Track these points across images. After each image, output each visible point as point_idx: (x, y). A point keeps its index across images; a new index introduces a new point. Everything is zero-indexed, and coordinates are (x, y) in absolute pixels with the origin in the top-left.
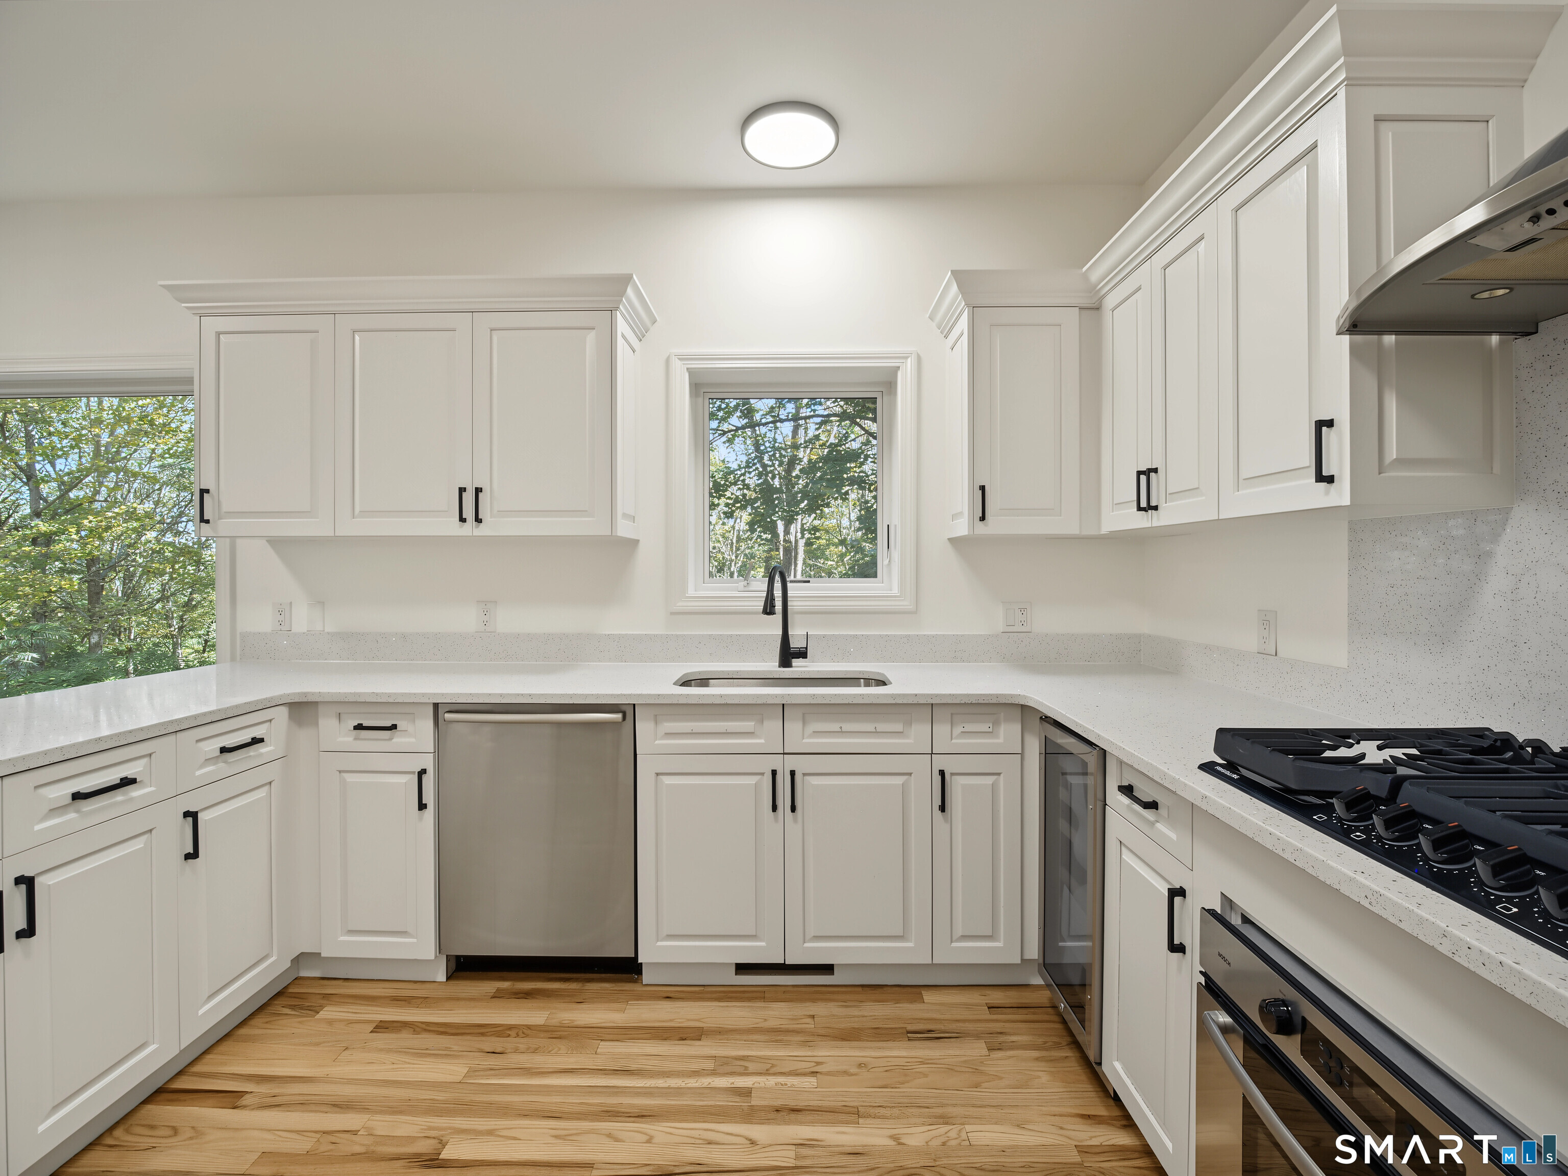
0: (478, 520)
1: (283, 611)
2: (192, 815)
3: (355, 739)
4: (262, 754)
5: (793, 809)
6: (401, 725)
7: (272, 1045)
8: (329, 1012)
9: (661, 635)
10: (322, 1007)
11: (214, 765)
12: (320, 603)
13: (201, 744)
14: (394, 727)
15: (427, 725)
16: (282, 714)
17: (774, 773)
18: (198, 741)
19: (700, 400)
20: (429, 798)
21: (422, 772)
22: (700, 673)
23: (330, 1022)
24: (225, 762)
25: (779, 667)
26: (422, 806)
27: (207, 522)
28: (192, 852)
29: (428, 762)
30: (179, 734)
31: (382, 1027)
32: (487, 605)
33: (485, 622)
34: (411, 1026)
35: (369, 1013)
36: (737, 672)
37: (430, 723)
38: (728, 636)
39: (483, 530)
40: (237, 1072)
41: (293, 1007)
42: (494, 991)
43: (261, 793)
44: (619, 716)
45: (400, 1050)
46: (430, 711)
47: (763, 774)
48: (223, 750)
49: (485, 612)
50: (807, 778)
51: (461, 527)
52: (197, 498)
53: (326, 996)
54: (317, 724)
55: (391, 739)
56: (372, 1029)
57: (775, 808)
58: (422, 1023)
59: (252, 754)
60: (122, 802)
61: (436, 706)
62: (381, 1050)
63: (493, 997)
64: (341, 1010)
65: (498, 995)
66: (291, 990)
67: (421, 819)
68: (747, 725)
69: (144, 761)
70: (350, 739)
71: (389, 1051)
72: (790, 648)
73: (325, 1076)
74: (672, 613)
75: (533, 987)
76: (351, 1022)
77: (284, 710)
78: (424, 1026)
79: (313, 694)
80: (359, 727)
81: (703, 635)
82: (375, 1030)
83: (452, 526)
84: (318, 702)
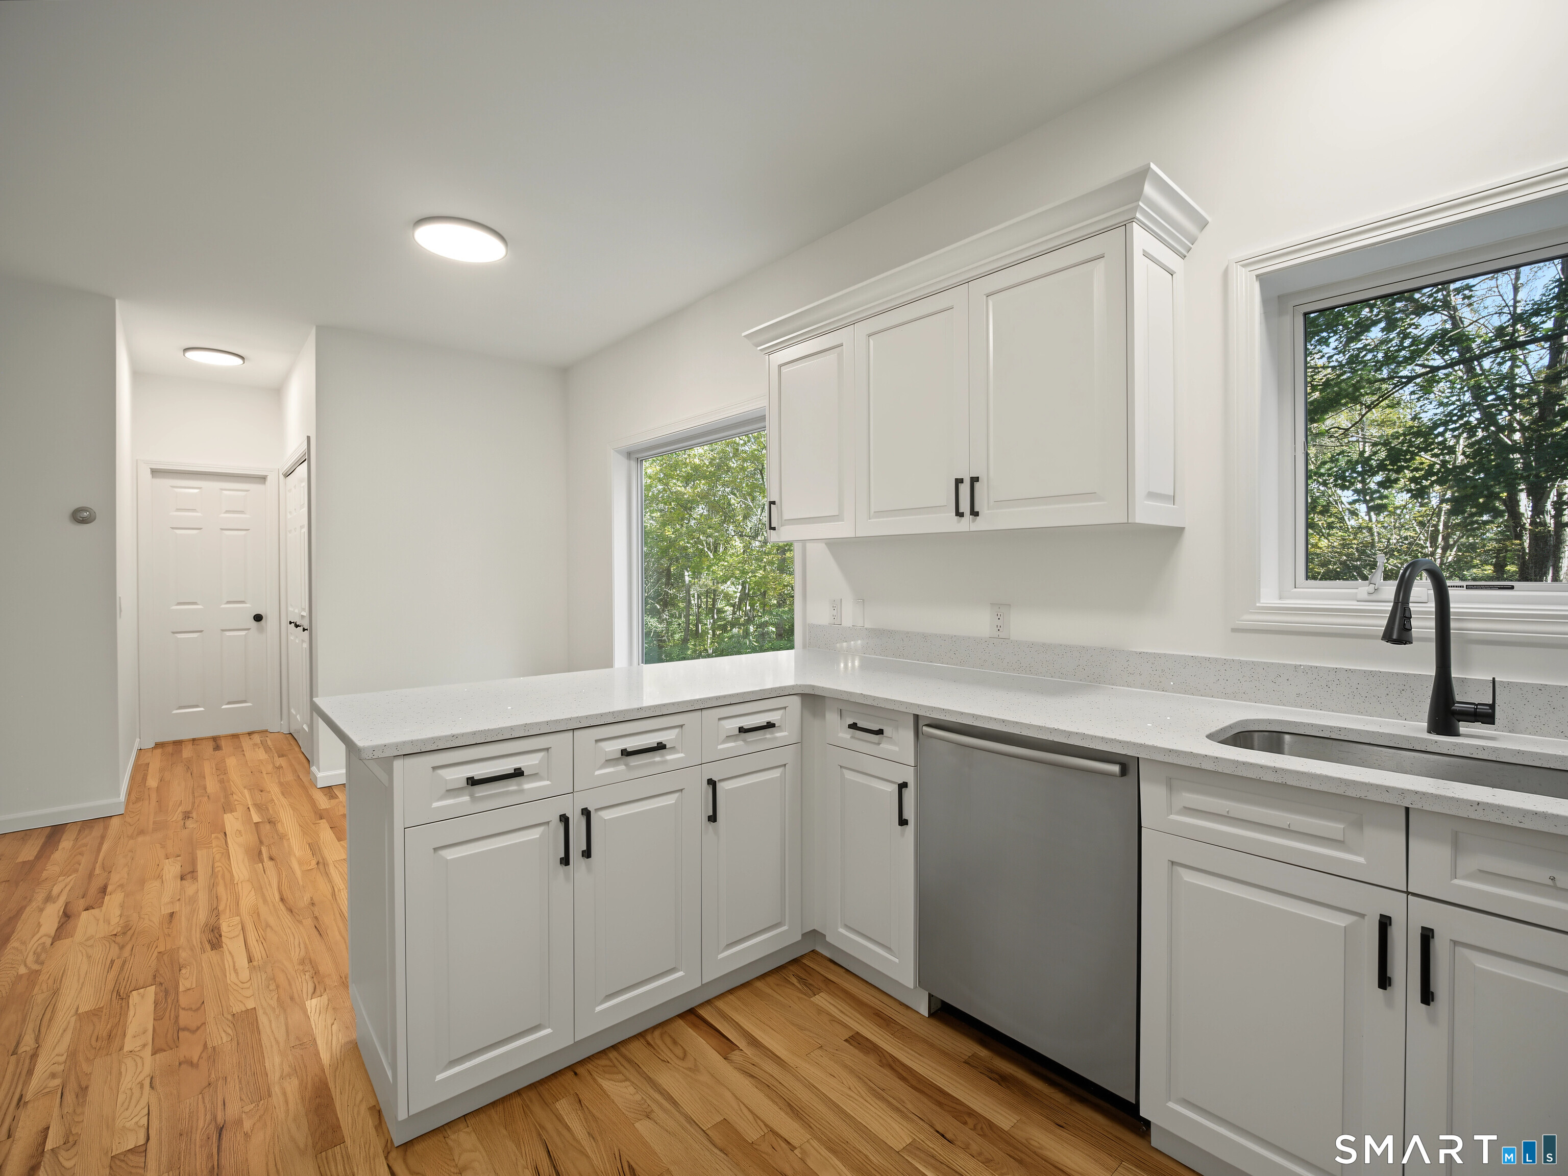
0: (975, 513)
1: (836, 605)
2: (712, 783)
3: (852, 737)
4: (776, 738)
5: (1427, 997)
6: (888, 731)
7: (771, 1010)
8: (822, 1000)
9: (1216, 660)
10: (820, 990)
11: (735, 742)
12: (861, 600)
13: (723, 722)
14: (880, 732)
15: (908, 735)
16: (795, 703)
17: (1385, 923)
18: (720, 719)
19: (1287, 319)
20: (909, 814)
21: (903, 786)
22: (1270, 721)
23: (820, 1011)
24: (744, 741)
25: (1429, 732)
26: (903, 822)
27: (774, 529)
28: (712, 814)
29: (908, 775)
30: (704, 712)
31: (856, 1040)
32: (1000, 608)
33: (999, 627)
34: (880, 1054)
35: (852, 1018)
36: (1340, 729)
37: (911, 735)
38: (1329, 670)
39: (980, 524)
40: (742, 1025)
41: (800, 979)
42: (970, 1055)
43: (776, 774)
44: (1116, 769)
45: (862, 1076)
46: (912, 719)
47: (1362, 916)
48: (742, 730)
49: (999, 615)
50: (1460, 950)
51: (959, 522)
52: (766, 507)
53: (827, 981)
54: (824, 716)
55: (879, 744)
56: (847, 1037)
57: (1384, 981)
58: (891, 1056)
59: (768, 736)
60: (659, 763)
61: (916, 717)
62: (846, 1066)
63: (966, 1062)
64: (832, 1002)
65: (970, 1063)
66: (805, 961)
67: (903, 835)
68: (1334, 827)
69: (676, 731)
70: (848, 736)
71: (852, 1071)
72: (1454, 702)
73: (794, 1067)
74: (1234, 630)
75: (1011, 1072)
76: (834, 1020)
77: (797, 700)
78: (890, 1060)
79: (818, 687)
80: (853, 726)
81: (1284, 665)
82: (850, 1040)
83: (948, 523)
84: (824, 697)
